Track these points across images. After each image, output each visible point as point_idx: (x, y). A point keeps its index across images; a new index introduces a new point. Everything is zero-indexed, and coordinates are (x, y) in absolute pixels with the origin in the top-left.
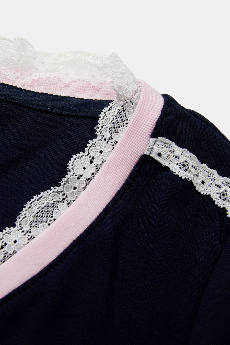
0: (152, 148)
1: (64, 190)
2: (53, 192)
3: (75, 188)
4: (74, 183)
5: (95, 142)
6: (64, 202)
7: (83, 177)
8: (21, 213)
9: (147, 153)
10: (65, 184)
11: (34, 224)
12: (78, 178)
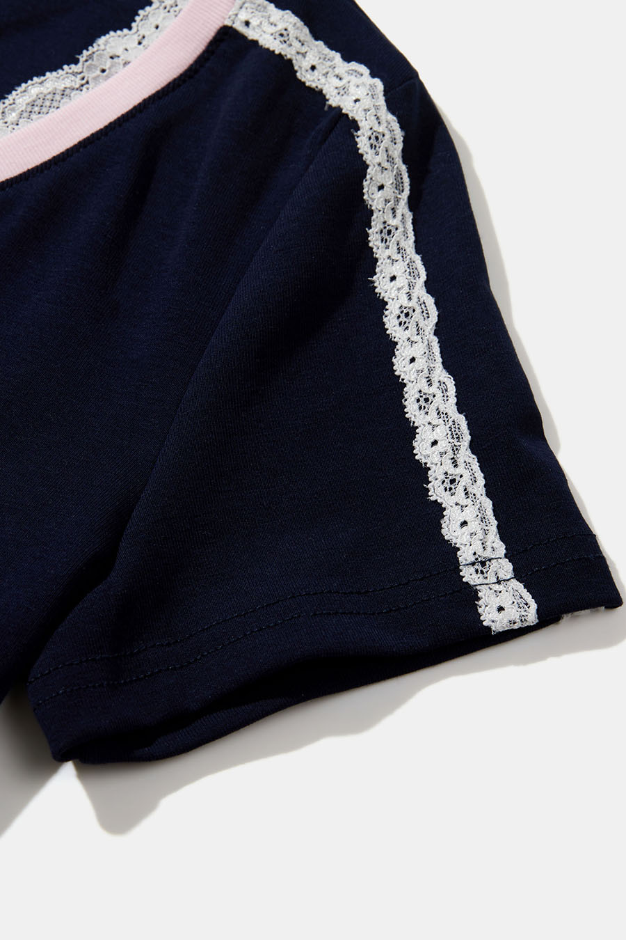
0: (236, 15)
1: (84, 70)
2: (67, 73)
3: (103, 71)
4: (103, 63)
5: (149, 13)
6: (81, 90)
7: (120, 59)
8: (7, 98)
9: (228, 23)
10: (86, 61)
11: (25, 115)
12: (112, 58)
